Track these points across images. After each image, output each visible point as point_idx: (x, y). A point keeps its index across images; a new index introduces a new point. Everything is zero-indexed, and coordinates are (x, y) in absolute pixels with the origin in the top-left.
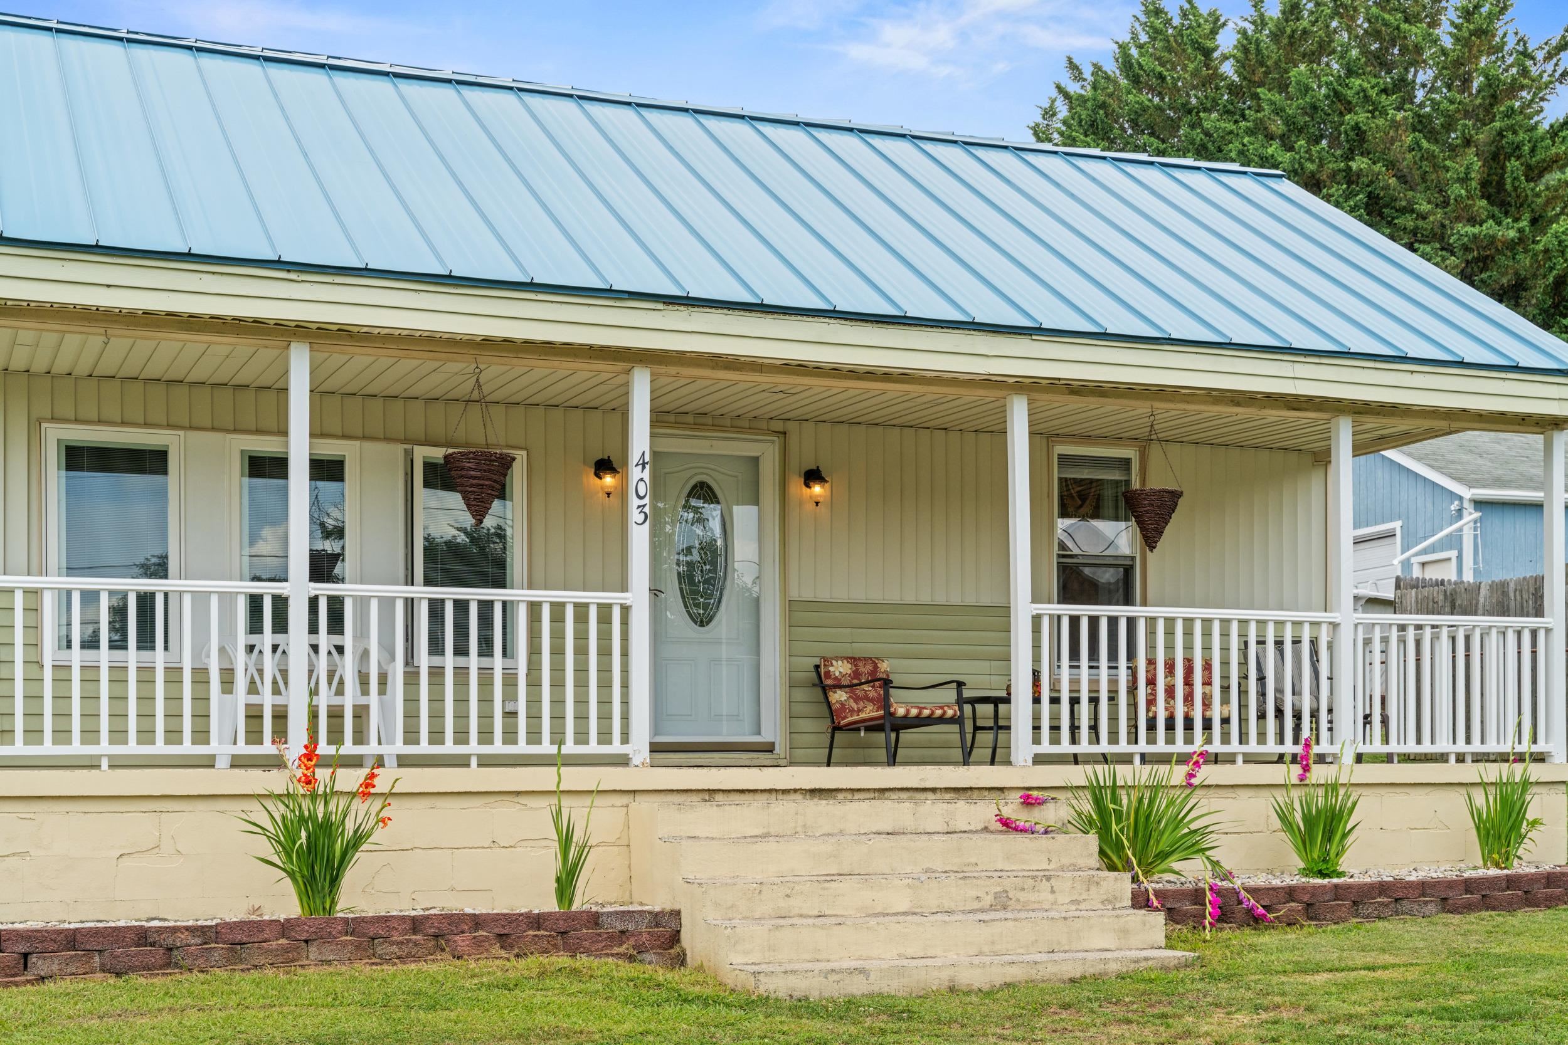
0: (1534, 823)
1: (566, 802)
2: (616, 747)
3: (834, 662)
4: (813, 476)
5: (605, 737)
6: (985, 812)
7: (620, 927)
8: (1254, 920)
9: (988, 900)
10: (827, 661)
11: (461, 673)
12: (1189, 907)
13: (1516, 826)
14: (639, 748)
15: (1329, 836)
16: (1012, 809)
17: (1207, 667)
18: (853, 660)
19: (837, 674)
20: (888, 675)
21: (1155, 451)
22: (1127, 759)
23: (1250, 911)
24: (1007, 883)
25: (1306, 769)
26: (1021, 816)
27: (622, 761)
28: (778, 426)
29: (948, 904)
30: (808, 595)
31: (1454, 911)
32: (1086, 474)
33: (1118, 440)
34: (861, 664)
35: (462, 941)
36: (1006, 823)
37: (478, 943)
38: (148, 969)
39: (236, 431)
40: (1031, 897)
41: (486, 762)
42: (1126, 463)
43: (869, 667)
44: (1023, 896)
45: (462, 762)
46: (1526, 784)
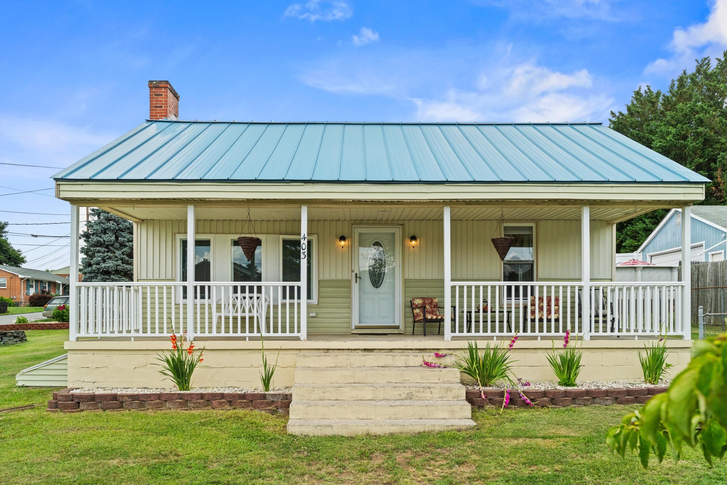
0: (668, 366)
2: (296, 334)
3: (416, 300)
4: (413, 238)
6: (417, 359)
7: (271, 399)
8: (526, 405)
9: (404, 396)
10: (414, 299)
11: (292, 305)
12: (498, 399)
13: (659, 367)
14: (303, 334)
15: (570, 369)
16: (430, 358)
17: (557, 300)
18: (423, 299)
19: (417, 303)
20: (437, 304)
21: (542, 224)
22: (491, 338)
23: (524, 401)
24: (412, 390)
25: (567, 342)
26: (437, 361)
27: (297, 339)
28: (401, 222)
29: (387, 397)
30: (411, 277)
31: (621, 403)
32: (516, 233)
33: (527, 221)
34: (426, 300)
35: (215, 403)
36: (428, 364)
37: (220, 404)
38: (113, 408)
39: (229, 233)
40: (423, 395)
41: (251, 339)
42: (531, 228)
43: (430, 301)
44: (419, 395)
45: (244, 339)
46: (664, 349)
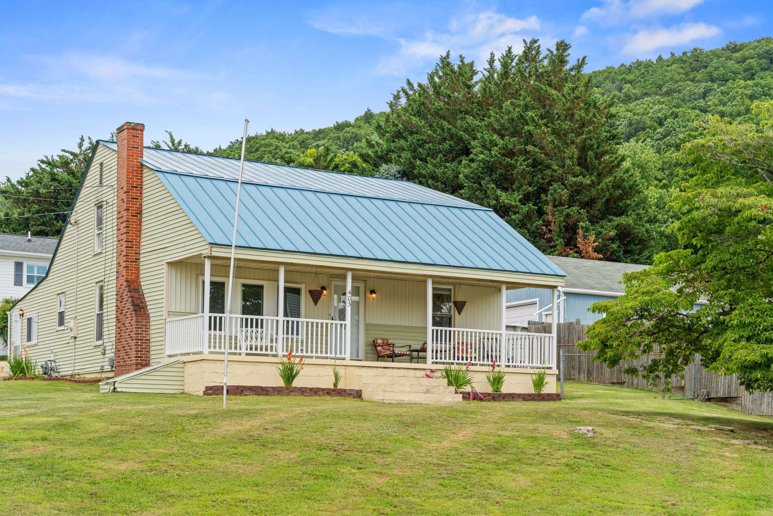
0: (546, 383)
1: (337, 367)
2: (343, 356)
3: (378, 340)
4: (372, 292)
5: (341, 354)
6: (423, 373)
7: (350, 392)
8: (481, 400)
9: (425, 390)
10: (376, 339)
12: (467, 396)
13: (542, 383)
14: (348, 356)
15: (498, 383)
16: (428, 373)
17: (471, 345)
18: (382, 339)
19: (379, 343)
21: (457, 287)
22: (452, 364)
23: (480, 397)
24: (429, 387)
25: (494, 368)
26: (431, 374)
27: (344, 359)
28: (364, 279)
29: (417, 391)
30: (370, 322)
31: (526, 400)
32: (440, 292)
33: (448, 284)
34: (385, 340)
35: (320, 393)
36: (427, 376)
37: (323, 394)
38: (264, 395)
39: (240, 278)
40: (434, 390)
41: (317, 357)
42: (450, 290)
44: (432, 390)
45: (312, 357)
46: (544, 374)
